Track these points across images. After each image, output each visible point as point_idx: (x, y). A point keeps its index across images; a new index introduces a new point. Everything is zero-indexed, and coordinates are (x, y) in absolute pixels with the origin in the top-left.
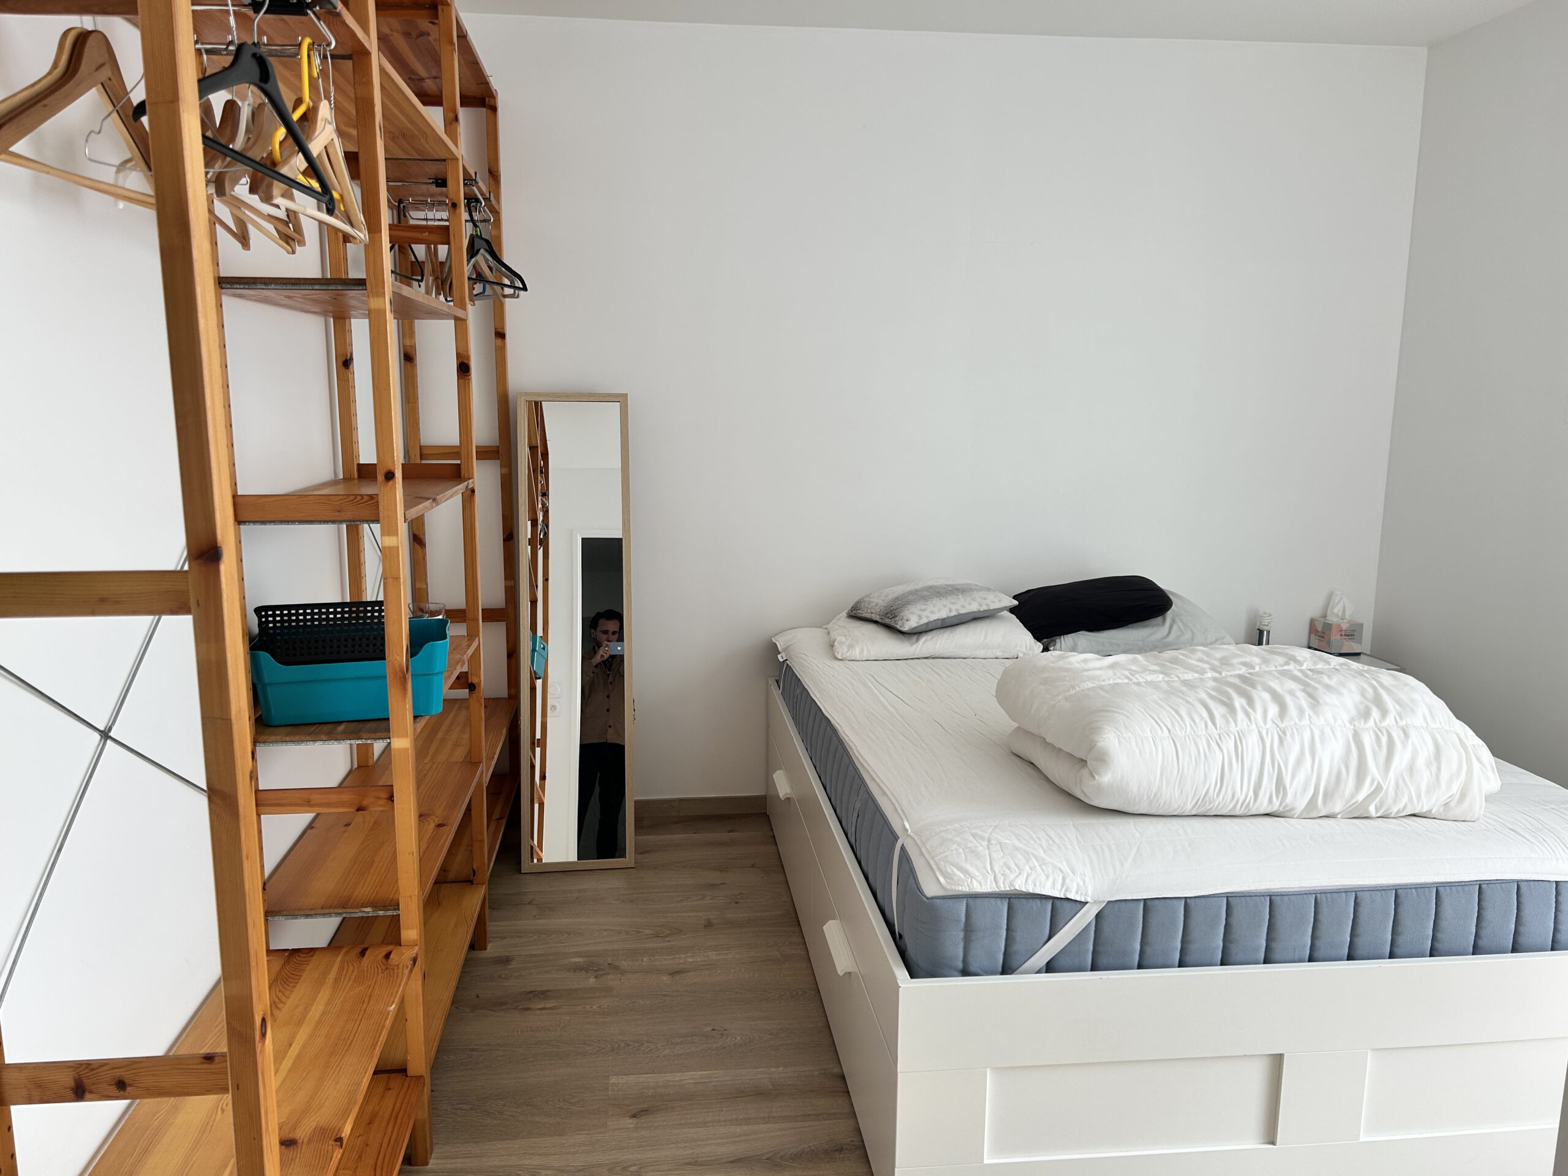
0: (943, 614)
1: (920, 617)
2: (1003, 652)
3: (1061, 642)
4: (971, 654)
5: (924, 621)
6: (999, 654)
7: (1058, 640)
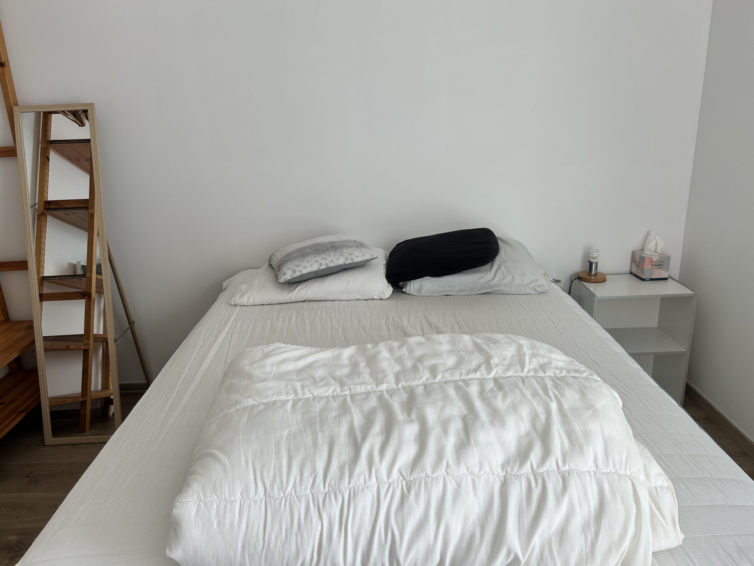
0: (315, 268)
1: (294, 272)
2: (361, 295)
3: (410, 285)
4: (337, 298)
5: (298, 274)
6: (358, 297)
7: (408, 284)
